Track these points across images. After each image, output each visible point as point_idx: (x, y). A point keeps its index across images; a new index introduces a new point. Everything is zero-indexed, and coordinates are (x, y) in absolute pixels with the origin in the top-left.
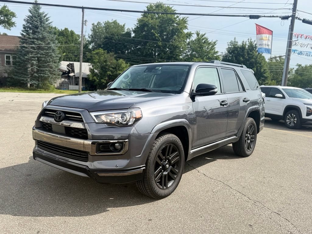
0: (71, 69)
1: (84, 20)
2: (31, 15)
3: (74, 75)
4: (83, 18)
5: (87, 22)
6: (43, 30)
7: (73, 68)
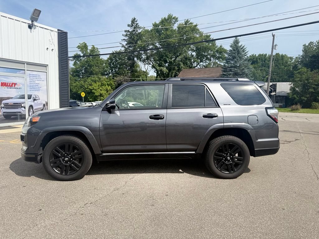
0: (274, 89)
1: (275, 44)
2: (231, 49)
3: (275, 94)
4: (273, 43)
5: (277, 46)
6: (239, 59)
7: (275, 88)
